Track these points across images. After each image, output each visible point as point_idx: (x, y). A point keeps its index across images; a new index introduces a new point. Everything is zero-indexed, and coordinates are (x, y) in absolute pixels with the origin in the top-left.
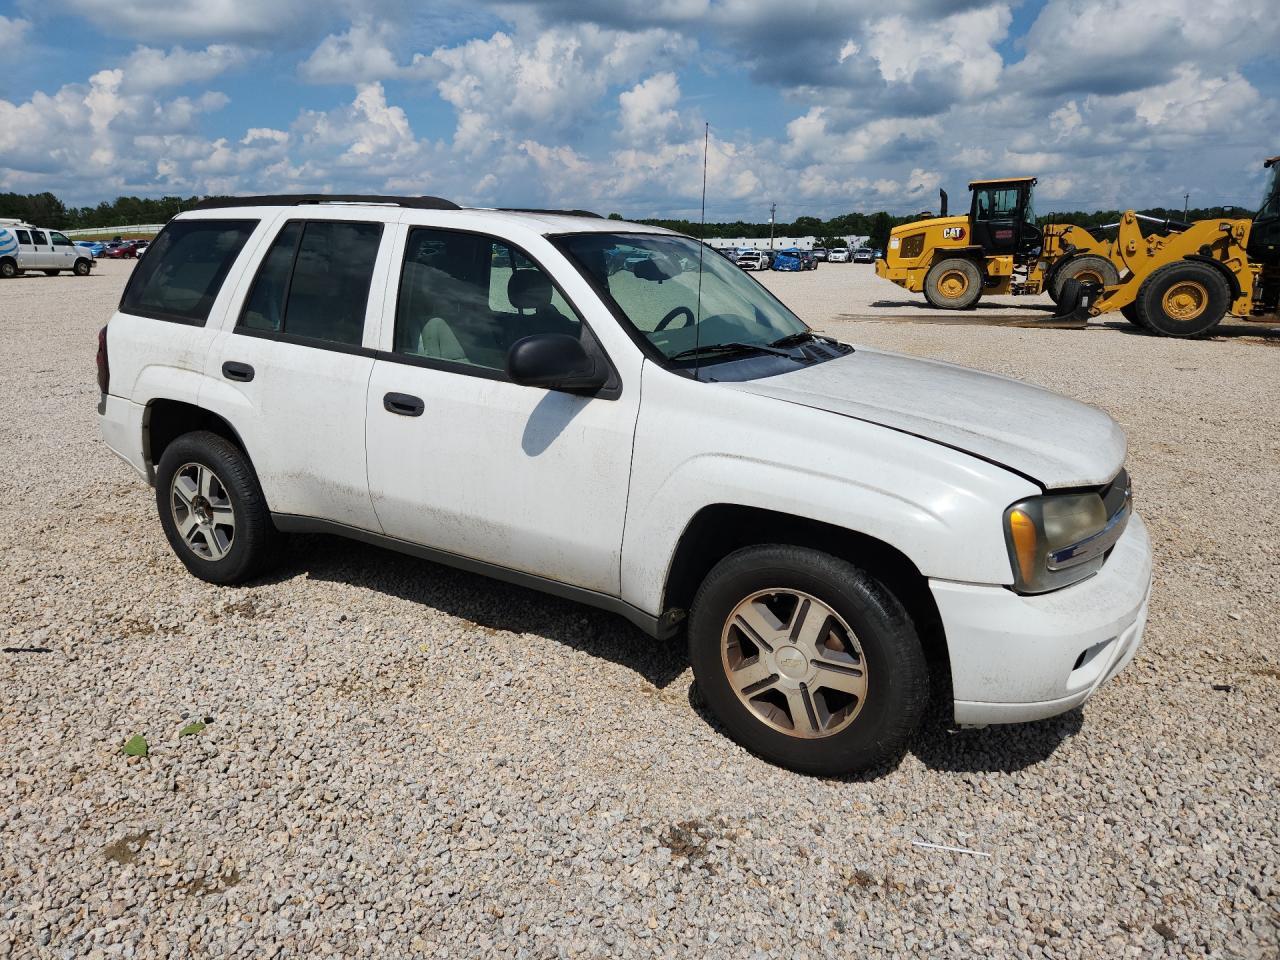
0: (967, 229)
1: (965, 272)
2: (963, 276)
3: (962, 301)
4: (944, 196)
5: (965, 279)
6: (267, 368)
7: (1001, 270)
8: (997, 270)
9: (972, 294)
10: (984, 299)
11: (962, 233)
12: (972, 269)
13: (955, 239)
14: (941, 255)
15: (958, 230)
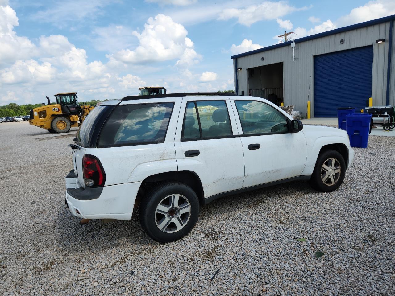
0: (60, 108)
1: (64, 121)
2: (64, 122)
3: (66, 130)
4: (47, 98)
5: (65, 123)
6: (205, 149)
7: (75, 119)
8: (74, 120)
9: (68, 127)
10: (72, 128)
11: (59, 109)
12: (66, 120)
13: (57, 111)
14: (54, 117)
15: (57, 108)
